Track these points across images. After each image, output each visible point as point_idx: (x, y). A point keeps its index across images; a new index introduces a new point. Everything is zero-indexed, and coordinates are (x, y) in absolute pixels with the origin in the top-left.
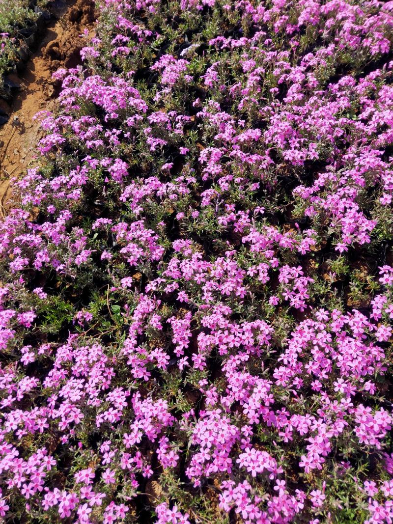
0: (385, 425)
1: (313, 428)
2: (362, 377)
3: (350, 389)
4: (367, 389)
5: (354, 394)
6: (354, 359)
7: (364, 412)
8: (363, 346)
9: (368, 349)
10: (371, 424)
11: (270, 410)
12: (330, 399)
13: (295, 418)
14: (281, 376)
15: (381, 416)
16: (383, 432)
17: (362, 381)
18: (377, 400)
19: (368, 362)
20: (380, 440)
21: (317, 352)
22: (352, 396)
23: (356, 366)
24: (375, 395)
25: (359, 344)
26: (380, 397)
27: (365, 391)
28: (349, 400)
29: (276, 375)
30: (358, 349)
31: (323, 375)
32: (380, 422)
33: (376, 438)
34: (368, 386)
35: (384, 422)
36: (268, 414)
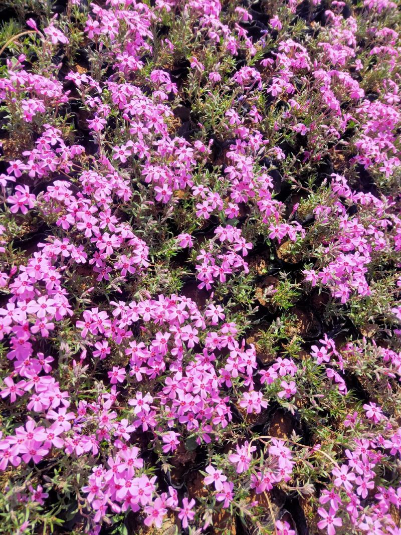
0: (134, 501)
1: (52, 415)
2: (176, 420)
3: (147, 419)
4: (165, 440)
5: (145, 428)
6: (191, 393)
7: (131, 461)
8: (217, 390)
9: (217, 400)
10: (122, 482)
11: (30, 340)
12: (114, 405)
13: (48, 382)
14: (93, 321)
15: (143, 486)
16: (123, 505)
17: (171, 425)
18: (161, 463)
19: (202, 412)
20: (109, 510)
21: (163, 340)
22: (140, 428)
23: (185, 403)
24: (165, 455)
25: (215, 384)
26: (167, 462)
27: (160, 438)
28: (132, 429)
29: (88, 315)
30: (207, 389)
31: (139, 373)
32: (134, 490)
33: (107, 504)
34: (171, 438)
35: (139, 497)
36: (22, 342)
